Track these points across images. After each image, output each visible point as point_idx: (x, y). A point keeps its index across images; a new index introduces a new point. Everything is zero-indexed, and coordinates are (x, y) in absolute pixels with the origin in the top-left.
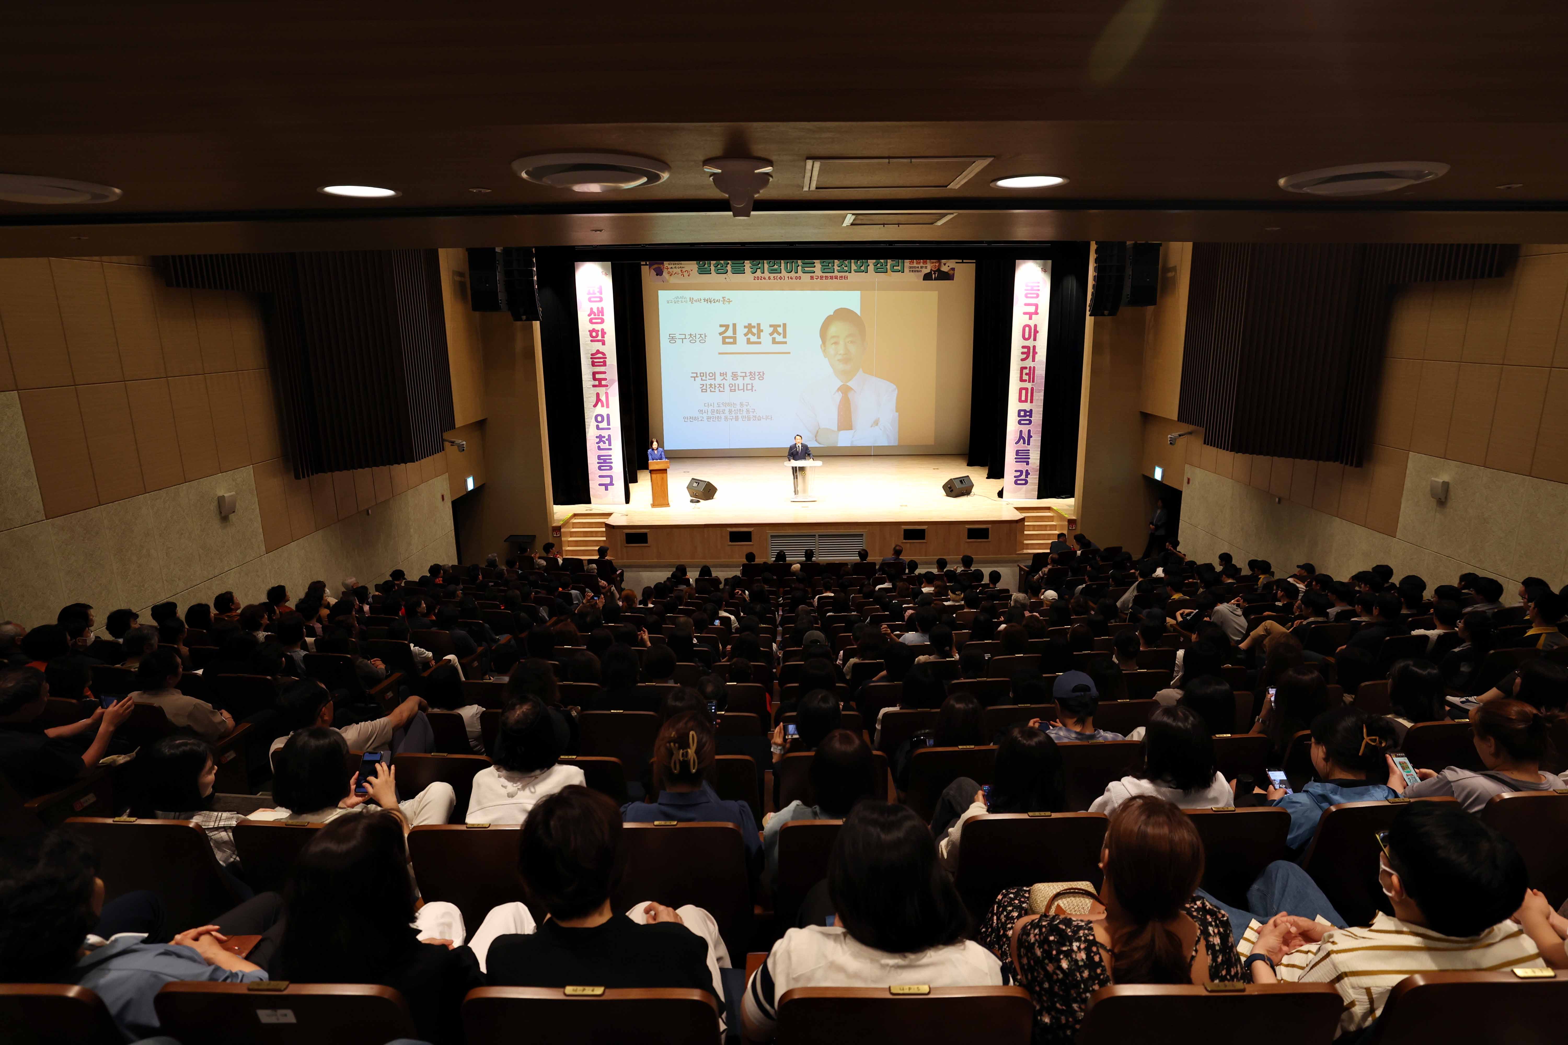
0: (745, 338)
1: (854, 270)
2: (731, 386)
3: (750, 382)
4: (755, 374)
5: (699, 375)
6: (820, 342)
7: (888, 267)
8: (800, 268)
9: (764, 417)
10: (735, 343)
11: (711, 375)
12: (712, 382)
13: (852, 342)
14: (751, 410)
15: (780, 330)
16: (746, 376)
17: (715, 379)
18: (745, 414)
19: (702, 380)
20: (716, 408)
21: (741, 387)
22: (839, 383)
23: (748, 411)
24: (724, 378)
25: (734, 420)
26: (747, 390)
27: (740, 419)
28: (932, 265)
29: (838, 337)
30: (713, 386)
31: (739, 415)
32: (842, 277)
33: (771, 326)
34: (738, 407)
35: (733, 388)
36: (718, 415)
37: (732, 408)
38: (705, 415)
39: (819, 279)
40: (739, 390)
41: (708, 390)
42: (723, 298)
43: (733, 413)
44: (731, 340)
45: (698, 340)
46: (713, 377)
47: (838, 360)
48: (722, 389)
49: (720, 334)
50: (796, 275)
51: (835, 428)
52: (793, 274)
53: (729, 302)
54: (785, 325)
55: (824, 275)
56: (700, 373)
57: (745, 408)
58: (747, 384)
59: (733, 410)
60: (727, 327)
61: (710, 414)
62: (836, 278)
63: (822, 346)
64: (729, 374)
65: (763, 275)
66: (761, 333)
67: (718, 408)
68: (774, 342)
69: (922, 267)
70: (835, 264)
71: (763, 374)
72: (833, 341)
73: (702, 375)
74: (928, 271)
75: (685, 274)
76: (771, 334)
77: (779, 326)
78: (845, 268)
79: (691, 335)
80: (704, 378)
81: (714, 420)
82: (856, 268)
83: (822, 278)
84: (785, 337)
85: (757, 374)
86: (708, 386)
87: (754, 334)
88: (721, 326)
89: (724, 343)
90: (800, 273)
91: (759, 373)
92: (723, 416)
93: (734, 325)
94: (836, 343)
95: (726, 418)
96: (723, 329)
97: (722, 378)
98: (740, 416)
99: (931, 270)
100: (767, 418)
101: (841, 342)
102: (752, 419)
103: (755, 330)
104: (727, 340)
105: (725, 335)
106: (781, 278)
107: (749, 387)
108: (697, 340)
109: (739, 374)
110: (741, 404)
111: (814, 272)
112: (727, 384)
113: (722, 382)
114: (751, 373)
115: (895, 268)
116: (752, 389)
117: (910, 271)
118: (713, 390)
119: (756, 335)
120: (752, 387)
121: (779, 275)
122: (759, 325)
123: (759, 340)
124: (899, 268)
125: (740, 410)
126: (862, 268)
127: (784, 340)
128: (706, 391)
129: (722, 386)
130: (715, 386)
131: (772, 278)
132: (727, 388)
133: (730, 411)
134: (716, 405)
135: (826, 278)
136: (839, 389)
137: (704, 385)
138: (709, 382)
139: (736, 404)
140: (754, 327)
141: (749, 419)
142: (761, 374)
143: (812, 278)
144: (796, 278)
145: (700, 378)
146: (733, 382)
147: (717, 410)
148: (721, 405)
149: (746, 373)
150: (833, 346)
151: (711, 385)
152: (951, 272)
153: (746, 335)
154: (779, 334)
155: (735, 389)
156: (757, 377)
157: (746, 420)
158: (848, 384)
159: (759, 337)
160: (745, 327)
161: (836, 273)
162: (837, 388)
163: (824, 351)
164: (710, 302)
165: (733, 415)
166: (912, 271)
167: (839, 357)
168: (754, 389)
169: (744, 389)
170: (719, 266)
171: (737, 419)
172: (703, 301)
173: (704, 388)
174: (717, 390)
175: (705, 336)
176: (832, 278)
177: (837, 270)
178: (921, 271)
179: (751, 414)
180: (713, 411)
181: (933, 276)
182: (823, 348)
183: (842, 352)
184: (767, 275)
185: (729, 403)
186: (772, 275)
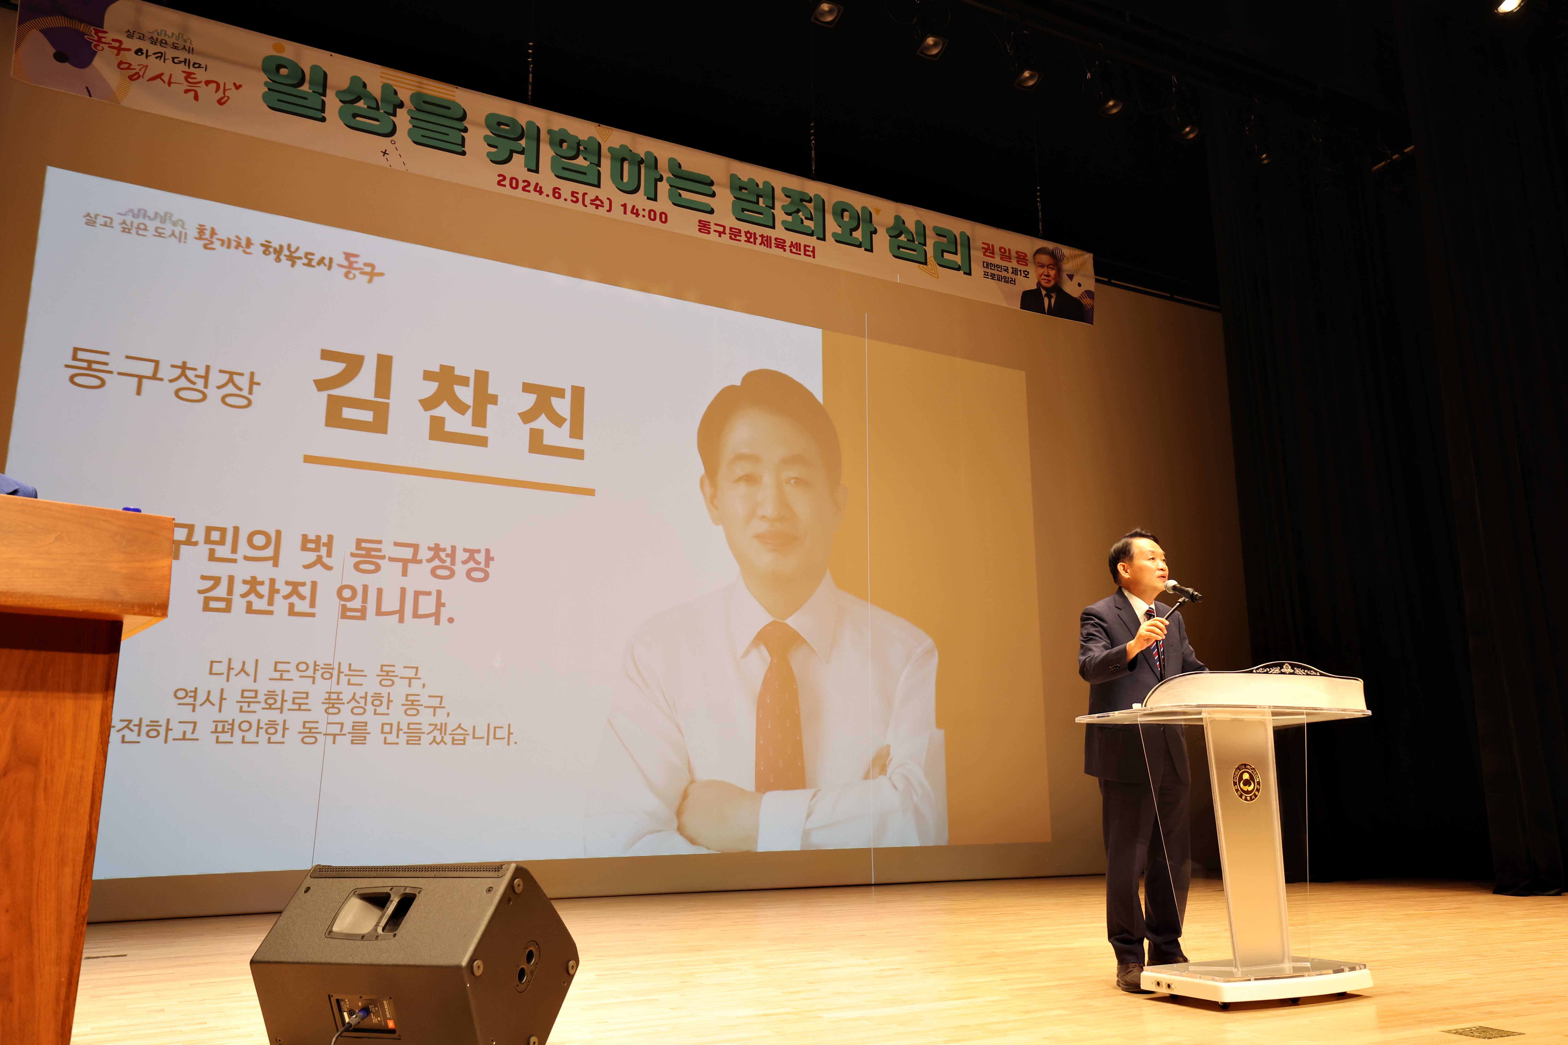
0: (424, 418)
1: (834, 235)
2: (347, 593)
3: (433, 585)
4: (452, 556)
5: (199, 535)
6: (700, 469)
7: (929, 249)
8: (663, 188)
9: (481, 732)
10: (379, 425)
11: (259, 540)
12: (264, 571)
13: (798, 481)
14: (424, 700)
15: (562, 406)
16: (415, 560)
17: (275, 560)
18: (397, 714)
19: (212, 557)
20: (264, 686)
21: (391, 603)
22: (762, 618)
23: (412, 704)
24: (319, 561)
25: (344, 741)
26: (416, 615)
27: (375, 737)
28: (1041, 271)
29: (753, 459)
30: (264, 590)
31: (369, 717)
32: (796, 246)
33: (528, 388)
34: (371, 685)
35: (357, 603)
36: (274, 715)
37: (343, 687)
38: (206, 716)
39: (725, 238)
40: (379, 612)
41: (239, 604)
42: (348, 256)
43: (346, 709)
44: (367, 416)
45: (214, 395)
46: (269, 552)
47: (758, 537)
48: (302, 606)
49: (322, 385)
50: (651, 205)
51: (748, 783)
52: (639, 200)
53: (372, 274)
54: (578, 393)
55: (744, 227)
56: (209, 530)
57: (399, 691)
58: (417, 594)
59: (346, 697)
60: (354, 364)
61: (231, 712)
62: (780, 244)
63: (707, 482)
64: (344, 548)
65: (533, 178)
66: (490, 407)
67: (278, 687)
68: (537, 443)
69: (1015, 271)
70: (778, 204)
71: (489, 558)
72: (741, 470)
73: (216, 536)
74: (1031, 284)
75: (202, 90)
76: (527, 417)
77: (560, 393)
78: (807, 223)
79: (184, 367)
80: (223, 551)
81: (250, 736)
82: (839, 230)
83: (735, 234)
84: (577, 432)
85: (461, 556)
86: (240, 588)
87: (460, 408)
88: (327, 355)
89: (334, 419)
90: (664, 203)
91: (472, 552)
92: (295, 720)
93: (385, 364)
94: (750, 479)
95: (309, 733)
96: (335, 368)
97: (311, 557)
98: (374, 724)
99: (1039, 284)
100: (492, 734)
101: (768, 479)
102: (426, 739)
103: (465, 394)
104: (348, 413)
105: (336, 392)
106: (597, 202)
107: (427, 605)
108: (211, 391)
109: (388, 550)
110: (386, 674)
111: (712, 212)
112: (328, 583)
113: (307, 576)
114: (436, 549)
115: (946, 255)
116: (437, 615)
117: (986, 274)
118: (259, 604)
119: (470, 413)
120: (440, 604)
121: (592, 192)
122: (482, 377)
123: (478, 431)
124: (957, 259)
125: (377, 696)
126: (858, 234)
127: (574, 444)
128: (228, 609)
129: (305, 591)
130: (273, 591)
131: (566, 193)
132: (328, 603)
133: (332, 703)
134: (266, 671)
135: (751, 238)
136: (763, 638)
137: (217, 580)
138: (243, 571)
139: (360, 673)
140: (464, 381)
141: (414, 738)
142: (480, 557)
143: (704, 227)
144: (652, 215)
145: (203, 549)
146: (357, 580)
147: (271, 694)
148: (294, 674)
149: (416, 547)
150: (742, 488)
151: (253, 583)
152: (1087, 301)
153: (428, 404)
154: (558, 421)
155: (363, 611)
156: (460, 569)
157: (403, 737)
158: (790, 621)
159: (480, 420)
160: (428, 376)
161: (779, 232)
162: (754, 634)
163: (712, 500)
164: (292, 259)
165: (347, 717)
166: (993, 276)
167: (762, 527)
168: (445, 614)
169: (401, 612)
170: (361, 104)
171: (359, 734)
172: (257, 249)
173: (221, 591)
174: (281, 605)
175: (252, 383)
176: (766, 241)
177: (784, 222)
178: (1013, 282)
179: (425, 718)
180: (247, 698)
181: (1046, 301)
182: (708, 489)
183: (769, 510)
184: (546, 178)
185: (328, 667)
186: (567, 187)
